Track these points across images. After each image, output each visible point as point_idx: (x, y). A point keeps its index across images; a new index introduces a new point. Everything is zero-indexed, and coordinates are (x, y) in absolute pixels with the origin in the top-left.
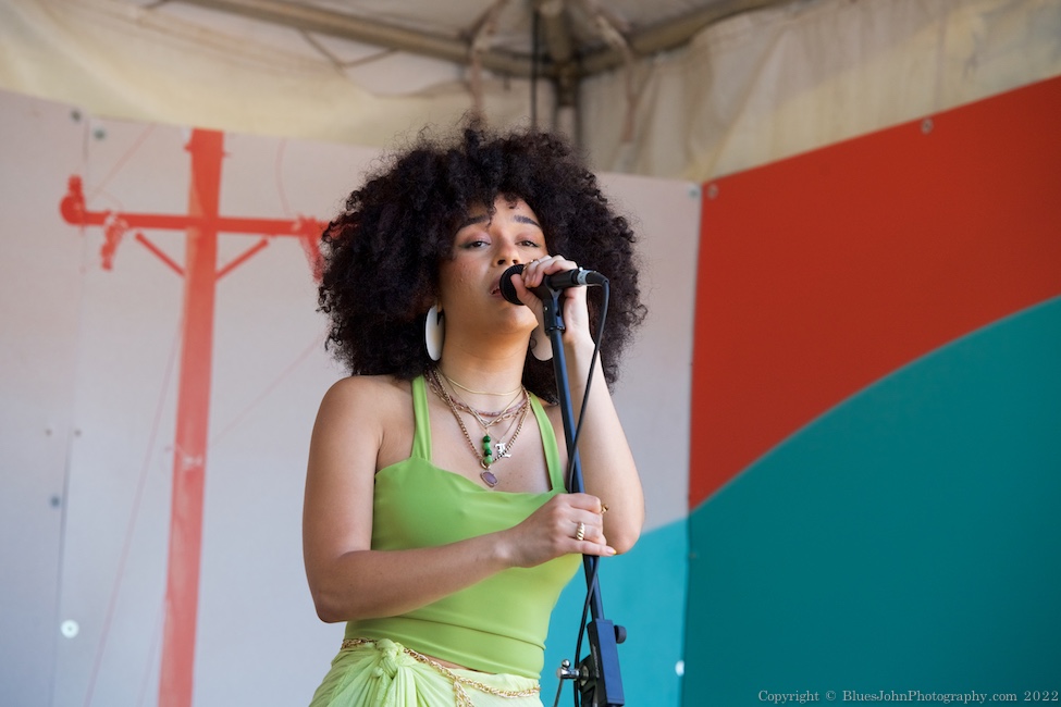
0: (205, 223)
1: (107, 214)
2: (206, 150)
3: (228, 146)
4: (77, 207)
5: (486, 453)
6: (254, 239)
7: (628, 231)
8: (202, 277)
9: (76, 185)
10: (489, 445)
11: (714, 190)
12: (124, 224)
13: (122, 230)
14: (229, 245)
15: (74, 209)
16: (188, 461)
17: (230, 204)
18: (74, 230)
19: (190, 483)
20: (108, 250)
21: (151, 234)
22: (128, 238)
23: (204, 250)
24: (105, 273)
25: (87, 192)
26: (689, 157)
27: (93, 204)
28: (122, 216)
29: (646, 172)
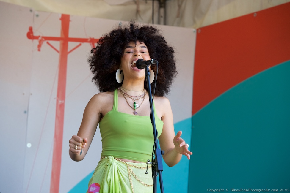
0: (65, 39)
1: (39, 36)
2: (65, 20)
3: (71, 19)
4: (31, 35)
5: (135, 107)
6: (78, 43)
7: (173, 50)
8: (64, 53)
9: (31, 29)
10: (135, 105)
11: (200, 31)
12: (43, 39)
13: (43, 41)
14: (71, 45)
15: (30, 35)
16: (60, 102)
17: (72, 34)
18: (31, 41)
19: (61, 108)
20: (39, 46)
21: (51, 42)
22: (45, 43)
23: (64, 46)
24: (38, 52)
25: (34, 31)
26: (194, 22)
27: (35, 34)
28: (43, 37)
29: (183, 26)
